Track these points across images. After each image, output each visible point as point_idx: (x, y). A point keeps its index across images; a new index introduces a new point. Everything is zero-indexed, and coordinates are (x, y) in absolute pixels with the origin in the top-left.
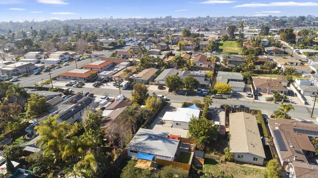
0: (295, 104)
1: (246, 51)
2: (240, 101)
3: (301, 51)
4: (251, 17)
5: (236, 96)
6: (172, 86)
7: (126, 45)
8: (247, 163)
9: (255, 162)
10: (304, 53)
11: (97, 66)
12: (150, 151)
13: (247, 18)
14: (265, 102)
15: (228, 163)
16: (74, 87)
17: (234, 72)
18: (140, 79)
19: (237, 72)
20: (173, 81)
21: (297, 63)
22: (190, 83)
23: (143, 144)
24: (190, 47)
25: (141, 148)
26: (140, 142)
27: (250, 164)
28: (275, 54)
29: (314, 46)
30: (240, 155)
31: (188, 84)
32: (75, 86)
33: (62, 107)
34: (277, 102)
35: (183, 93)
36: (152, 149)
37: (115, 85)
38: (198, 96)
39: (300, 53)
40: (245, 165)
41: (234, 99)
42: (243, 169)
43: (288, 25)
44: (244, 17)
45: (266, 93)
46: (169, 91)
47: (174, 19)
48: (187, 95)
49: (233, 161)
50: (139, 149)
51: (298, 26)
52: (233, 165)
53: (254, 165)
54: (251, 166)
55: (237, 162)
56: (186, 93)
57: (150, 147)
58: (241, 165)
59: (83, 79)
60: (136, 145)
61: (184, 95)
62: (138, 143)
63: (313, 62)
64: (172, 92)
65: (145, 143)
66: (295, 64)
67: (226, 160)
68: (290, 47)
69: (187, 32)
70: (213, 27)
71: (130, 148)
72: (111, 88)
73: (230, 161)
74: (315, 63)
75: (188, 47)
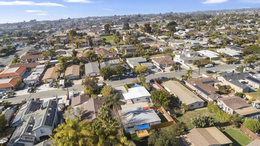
0: (185, 69)
1: (132, 42)
2: (156, 75)
3: (159, 37)
4: (104, 17)
5: (151, 72)
6: (108, 75)
7: (17, 50)
8: (196, 109)
9: (200, 106)
10: (162, 39)
11: (14, 73)
12: (143, 122)
13: (100, 18)
14: (170, 72)
15: (187, 112)
16: (4, 98)
17: (135, 57)
18: (73, 76)
19: (136, 57)
20: (107, 71)
21: (164, 45)
22: (121, 70)
23: (134, 119)
24: (86, 44)
25: (135, 122)
26: (131, 119)
27: (198, 108)
28: (146, 41)
29: (163, 33)
30: (192, 105)
31: (120, 71)
32: (7, 97)
33: (28, 116)
34: (176, 71)
35: (117, 79)
36: (143, 120)
37: (51, 86)
38: (128, 79)
39: (159, 39)
40: (196, 110)
41: (152, 74)
42: (197, 112)
43: (132, 21)
44: (98, 17)
45: (166, 66)
46: (104, 80)
47: (39, 22)
48: (120, 79)
49: (189, 110)
50: (134, 123)
51: (138, 22)
52: (190, 112)
53: (200, 108)
54: (199, 109)
55: (191, 110)
56: (120, 78)
57: (141, 119)
58: (194, 111)
59: (11, 89)
60: (130, 122)
61: (117, 80)
62: (130, 120)
63: (172, 43)
64: (106, 80)
65: (135, 119)
66: (163, 46)
67: (186, 111)
68: (150, 36)
69: (74, 32)
70: (79, 26)
71: (127, 126)
72: (49, 90)
73: (188, 111)
74: (174, 43)
75: (84, 44)
